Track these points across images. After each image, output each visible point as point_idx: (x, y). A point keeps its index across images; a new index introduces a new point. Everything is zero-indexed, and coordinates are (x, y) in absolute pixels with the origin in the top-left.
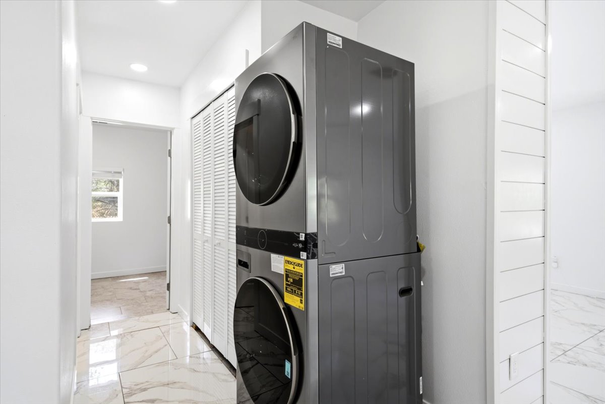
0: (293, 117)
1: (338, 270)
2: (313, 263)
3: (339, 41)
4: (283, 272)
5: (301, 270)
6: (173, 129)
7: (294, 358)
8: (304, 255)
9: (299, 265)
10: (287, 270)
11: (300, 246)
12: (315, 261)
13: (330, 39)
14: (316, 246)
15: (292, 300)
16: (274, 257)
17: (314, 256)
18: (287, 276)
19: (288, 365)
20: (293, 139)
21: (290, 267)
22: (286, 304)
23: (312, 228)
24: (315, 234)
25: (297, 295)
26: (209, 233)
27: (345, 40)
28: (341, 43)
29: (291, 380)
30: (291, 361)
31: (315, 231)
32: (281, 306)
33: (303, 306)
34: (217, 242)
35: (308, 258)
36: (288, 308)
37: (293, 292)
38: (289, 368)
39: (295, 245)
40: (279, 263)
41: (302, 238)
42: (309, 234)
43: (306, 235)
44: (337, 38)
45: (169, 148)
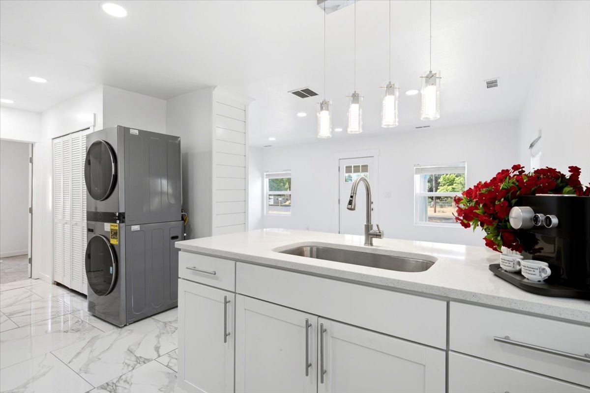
0: (113, 164)
1: (136, 228)
2: (122, 225)
3: (136, 132)
4: (109, 230)
5: (117, 228)
6: (35, 143)
7: (114, 265)
8: (118, 222)
9: (116, 226)
10: (111, 229)
11: (117, 218)
12: (124, 224)
13: (132, 131)
14: (124, 218)
15: (114, 242)
16: (105, 224)
17: (123, 222)
18: (111, 231)
19: (111, 268)
20: (113, 173)
21: (113, 228)
22: (111, 244)
23: (122, 210)
24: (124, 213)
25: (116, 239)
26: (68, 218)
27: (140, 131)
28: (138, 133)
29: (112, 274)
30: (112, 266)
31: (124, 211)
32: (109, 245)
33: (118, 242)
34: (75, 223)
35: (120, 223)
36: (112, 246)
37: (114, 238)
38: (112, 270)
39: (114, 218)
40: (108, 227)
41: (117, 214)
42: (121, 213)
43: (119, 213)
44: (136, 131)
45: (31, 156)
